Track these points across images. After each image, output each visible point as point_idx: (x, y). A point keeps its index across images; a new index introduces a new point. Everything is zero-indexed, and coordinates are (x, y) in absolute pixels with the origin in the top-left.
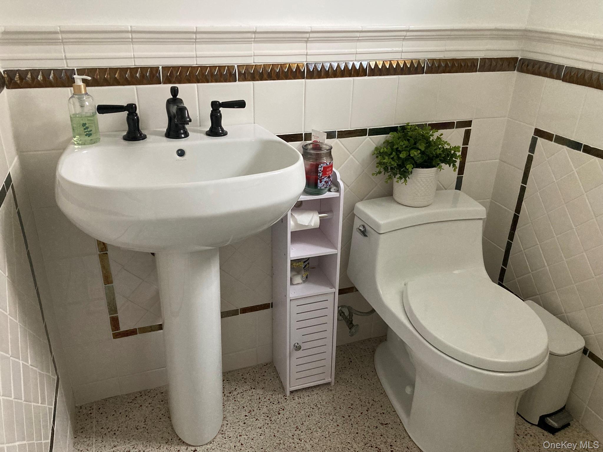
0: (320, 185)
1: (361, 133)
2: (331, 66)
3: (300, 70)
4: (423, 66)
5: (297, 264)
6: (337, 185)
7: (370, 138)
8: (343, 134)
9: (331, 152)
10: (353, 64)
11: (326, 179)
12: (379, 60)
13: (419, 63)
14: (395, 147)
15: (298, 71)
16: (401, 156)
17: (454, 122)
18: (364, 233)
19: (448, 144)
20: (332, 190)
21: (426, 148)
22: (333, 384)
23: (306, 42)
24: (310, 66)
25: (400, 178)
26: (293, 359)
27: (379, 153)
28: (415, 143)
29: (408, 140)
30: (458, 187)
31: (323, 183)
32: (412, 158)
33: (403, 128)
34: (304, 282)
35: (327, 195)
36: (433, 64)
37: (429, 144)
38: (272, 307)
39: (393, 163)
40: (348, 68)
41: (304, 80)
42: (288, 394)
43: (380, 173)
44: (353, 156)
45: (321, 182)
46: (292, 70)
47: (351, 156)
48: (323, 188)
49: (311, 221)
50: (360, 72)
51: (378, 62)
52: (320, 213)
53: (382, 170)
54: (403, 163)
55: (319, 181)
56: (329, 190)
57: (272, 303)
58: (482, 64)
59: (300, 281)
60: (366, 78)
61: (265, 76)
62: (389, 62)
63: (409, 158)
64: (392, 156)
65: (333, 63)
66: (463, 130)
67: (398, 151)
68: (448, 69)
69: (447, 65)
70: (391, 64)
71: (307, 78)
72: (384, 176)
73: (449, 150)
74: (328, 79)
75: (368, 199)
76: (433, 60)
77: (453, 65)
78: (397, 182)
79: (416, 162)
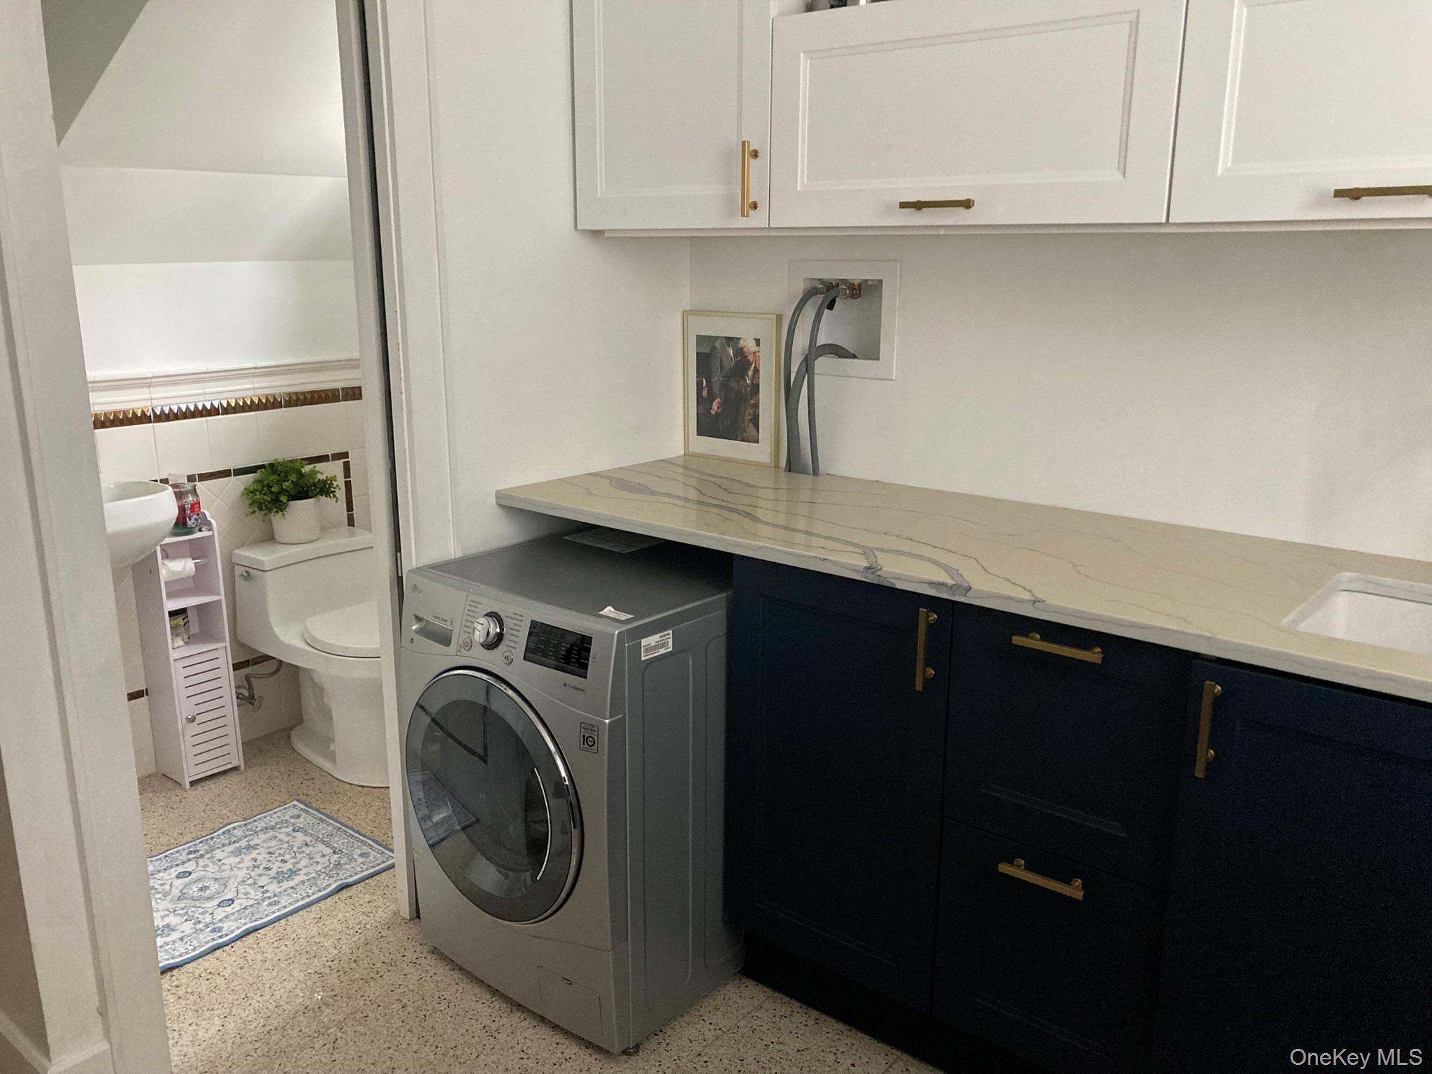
0: (190, 523)
1: (225, 474)
2: (179, 408)
3: (145, 414)
4: (279, 400)
5: (175, 622)
6: (209, 524)
7: (237, 479)
8: (204, 477)
9: (195, 489)
10: (204, 405)
11: (195, 516)
12: (232, 398)
13: (275, 399)
14: (265, 483)
15: (143, 416)
16: (273, 489)
17: (328, 455)
18: (248, 577)
19: (322, 473)
20: (203, 529)
21: (299, 479)
22: (242, 767)
23: (149, 387)
24: (156, 410)
25: (277, 512)
26: (188, 737)
27: (249, 492)
28: (286, 477)
29: (279, 475)
30: (351, 523)
31: (193, 520)
32: (285, 490)
33: (271, 465)
34: (186, 643)
35: (198, 535)
36: (290, 397)
37: (301, 475)
38: (147, 695)
39: (265, 497)
40: (198, 409)
41: (151, 424)
42: (188, 786)
43: (254, 512)
44: (221, 500)
45: (190, 520)
46: (137, 415)
47: (218, 500)
48: (193, 526)
49: (185, 566)
50: (213, 412)
51: (230, 401)
52: (193, 559)
53: (256, 509)
54: (277, 497)
55: (188, 519)
56: (200, 530)
57: (147, 690)
58: (345, 393)
59: (181, 643)
60: (220, 417)
61: (107, 424)
62: (242, 400)
63: (282, 491)
64: (263, 492)
65: (181, 406)
66: (341, 462)
67: (269, 487)
68: (308, 401)
69: (305, 398)
70: (244, 402)
71: (154, 422)
72: (259, 515)
73: (324, 482)
74: (178, 421)
75: (248, 545)
76: (290, 394)
77: (313, 397)
78: (274, 516)
79: (291, 495)
